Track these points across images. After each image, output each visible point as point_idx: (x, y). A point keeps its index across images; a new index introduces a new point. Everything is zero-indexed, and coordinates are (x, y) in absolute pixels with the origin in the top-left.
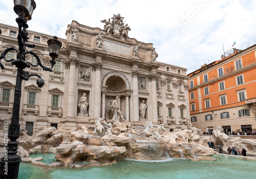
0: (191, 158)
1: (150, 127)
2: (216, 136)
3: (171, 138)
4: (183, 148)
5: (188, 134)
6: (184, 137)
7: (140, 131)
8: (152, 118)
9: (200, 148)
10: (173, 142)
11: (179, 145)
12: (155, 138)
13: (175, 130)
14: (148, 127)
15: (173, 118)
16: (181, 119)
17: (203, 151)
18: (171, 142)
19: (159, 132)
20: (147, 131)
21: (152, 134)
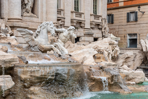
0: (118, 90)
1: (48, 32)
2: (144, 50)
3: (87, 55)
4: (107, 72)
5: (110, 47)
6: (106, 53)
7: (27, 39)
8: (47, 13)
9: (125, 71)
10: (90, 61)
11: (101, 68)
12: (60, 56)
13: (83, 38)
14: (45, 31)
15: (80, 14)
16: (92, 19)
17: (131, 76)
18: (86, 62)
19: (64, 42)
20: (42, 40)
21: (53, 46)
